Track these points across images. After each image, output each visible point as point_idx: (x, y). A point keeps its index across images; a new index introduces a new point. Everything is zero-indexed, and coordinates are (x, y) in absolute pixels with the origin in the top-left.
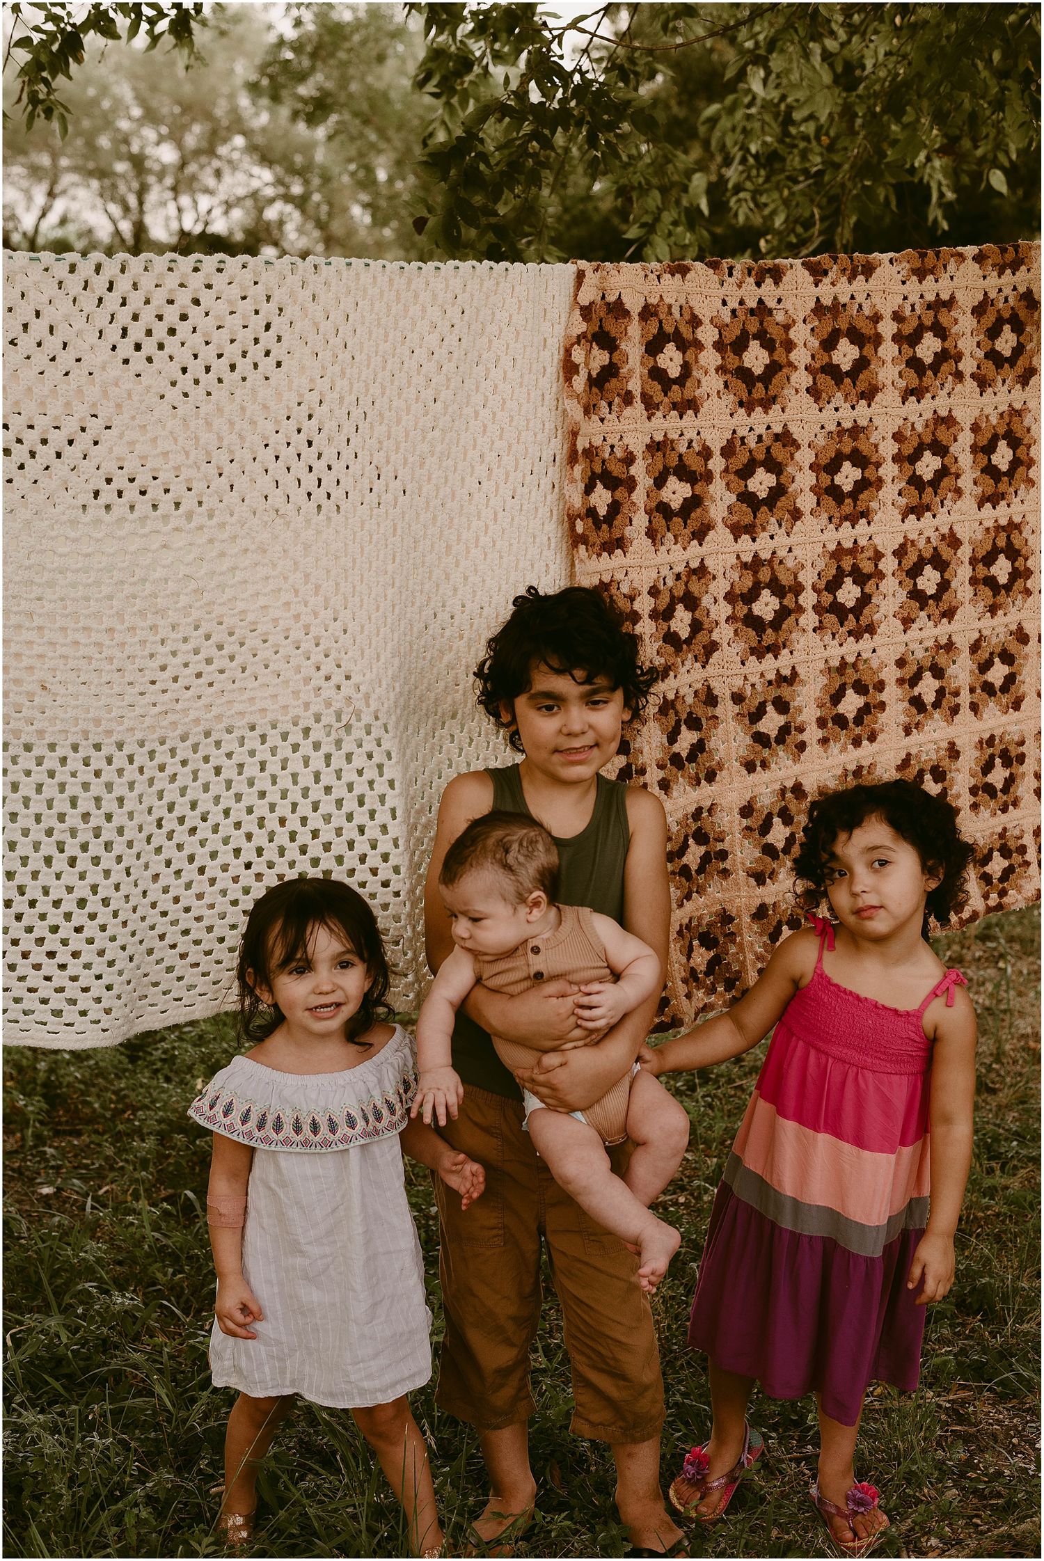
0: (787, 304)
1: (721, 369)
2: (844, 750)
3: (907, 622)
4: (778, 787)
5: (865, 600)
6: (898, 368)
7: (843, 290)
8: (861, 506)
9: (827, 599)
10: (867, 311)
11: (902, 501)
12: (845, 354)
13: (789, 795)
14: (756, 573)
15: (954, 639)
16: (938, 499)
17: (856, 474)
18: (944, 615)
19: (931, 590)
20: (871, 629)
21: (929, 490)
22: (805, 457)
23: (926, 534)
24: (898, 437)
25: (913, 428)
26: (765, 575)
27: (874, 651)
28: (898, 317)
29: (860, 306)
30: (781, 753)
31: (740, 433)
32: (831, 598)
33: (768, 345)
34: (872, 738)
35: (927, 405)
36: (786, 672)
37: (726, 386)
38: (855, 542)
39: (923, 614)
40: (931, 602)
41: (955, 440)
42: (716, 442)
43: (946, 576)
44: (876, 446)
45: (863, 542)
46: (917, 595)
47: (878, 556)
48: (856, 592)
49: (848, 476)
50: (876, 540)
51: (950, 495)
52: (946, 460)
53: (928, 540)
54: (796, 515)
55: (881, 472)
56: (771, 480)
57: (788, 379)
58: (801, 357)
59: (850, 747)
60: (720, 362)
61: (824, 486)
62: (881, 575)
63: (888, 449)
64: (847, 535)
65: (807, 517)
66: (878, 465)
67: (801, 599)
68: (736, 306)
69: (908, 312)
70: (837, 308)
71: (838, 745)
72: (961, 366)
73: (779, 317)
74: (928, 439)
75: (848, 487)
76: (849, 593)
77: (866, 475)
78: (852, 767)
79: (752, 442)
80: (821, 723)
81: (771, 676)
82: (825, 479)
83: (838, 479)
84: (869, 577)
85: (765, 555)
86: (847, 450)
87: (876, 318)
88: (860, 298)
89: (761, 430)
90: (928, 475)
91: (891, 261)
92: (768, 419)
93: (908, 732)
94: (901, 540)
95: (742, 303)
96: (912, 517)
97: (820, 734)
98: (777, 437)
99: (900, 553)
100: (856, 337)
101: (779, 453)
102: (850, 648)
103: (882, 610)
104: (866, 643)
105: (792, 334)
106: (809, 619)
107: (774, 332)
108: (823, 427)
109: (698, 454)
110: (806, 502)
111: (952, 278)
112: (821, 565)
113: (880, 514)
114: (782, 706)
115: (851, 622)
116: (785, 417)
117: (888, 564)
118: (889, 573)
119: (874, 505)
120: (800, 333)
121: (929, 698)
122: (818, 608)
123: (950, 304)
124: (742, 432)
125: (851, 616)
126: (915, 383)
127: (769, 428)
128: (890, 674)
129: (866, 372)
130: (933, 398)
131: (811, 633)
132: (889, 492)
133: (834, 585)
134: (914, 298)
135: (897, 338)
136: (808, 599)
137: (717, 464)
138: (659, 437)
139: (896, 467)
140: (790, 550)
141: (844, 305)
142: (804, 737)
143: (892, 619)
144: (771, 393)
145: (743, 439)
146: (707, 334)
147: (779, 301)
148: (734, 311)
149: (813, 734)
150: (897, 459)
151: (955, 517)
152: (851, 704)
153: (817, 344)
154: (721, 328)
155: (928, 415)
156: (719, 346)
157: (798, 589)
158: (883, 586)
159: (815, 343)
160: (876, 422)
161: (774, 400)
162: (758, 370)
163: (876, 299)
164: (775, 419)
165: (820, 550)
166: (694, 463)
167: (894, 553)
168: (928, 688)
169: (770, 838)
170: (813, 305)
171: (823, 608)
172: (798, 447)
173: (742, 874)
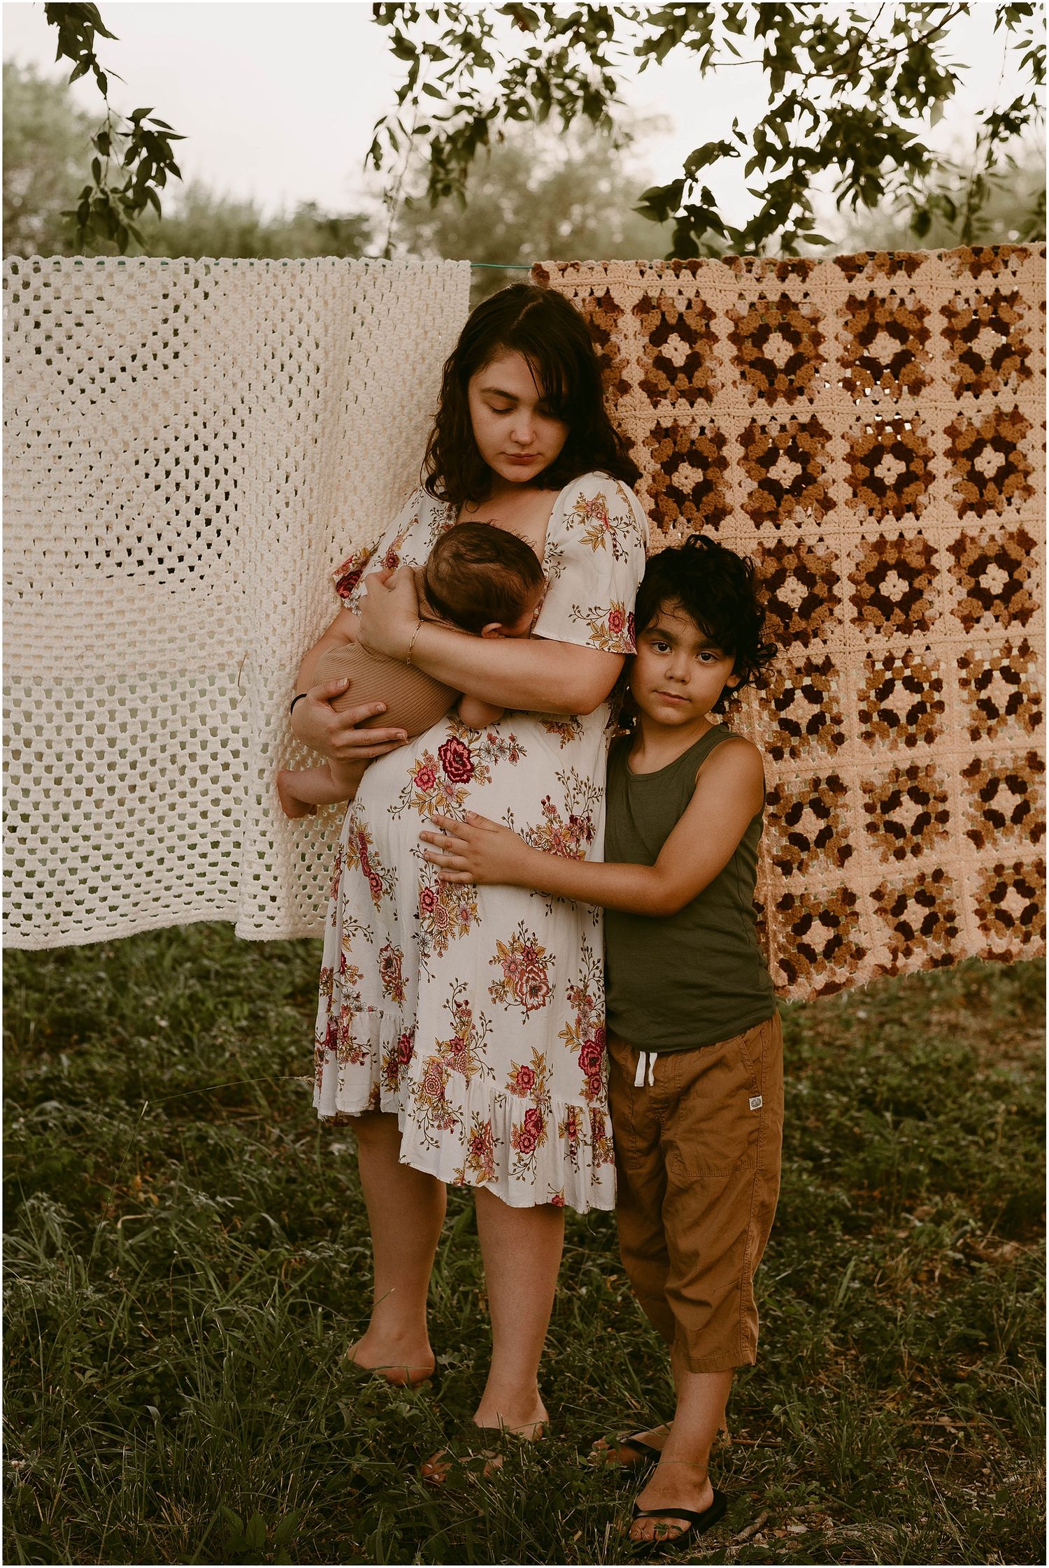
0: (814, 298)
1: (738, 360)
2: (893, 747)
3: (969, 621)
4: (810, 776)
5: (914, 595)
6: (949, 364)
7: (882, 285)
8: (907, 499)
9: (868, 591)
10: (910, 306)
11: (959, 497)
12: (884, 348)
13: (823, 786)
14: (779, 560)
15: (1030, 643)
16: (1003, 497)
17: (901, 467)
18: (1014, 617)
19: (997, 589)
20: (923, 625)
21: (991, 486)
22: (837, 448)
23: (990, 531)
24: (952, 431)
25: (970, 424)
26: (790, 561)
27: (928, 648)
28: (948, 311)
29: (902, 302)
30: (813, 743)
31: (761, 422)
32: (872, 590)
33: (792, 336)
34: (930, 738)
35: (987, 402)
36: (818, 661)
37: (743, 374)
38: (901, 535)
39: (988, 616)
40: (997, 602)
41: (1024, 437)
42: (732, 429)
43: (1016, 575)
44: (924, 441)
45: (910, 535)
46: (978, 593)
47: (929, 551)
48: (904, 586)
49: (890, 469)
50: (926, 535)
51: (1017, 493)
52: (1012, 457)
53: (992, 538)
54: (827, 505)
55: (932, 465)
56: (796, 469)
57: (817, 371)
58: (831, 349)
59: (902, 745)
60: (735, 353)
61: (861, 477)
62: (934, 571)
63: (940, 443)
64: (890, 528)
65: (841, 506)
66: (927, 459)
67: (836, 590)
68: (755, 299)
69: (960, 306)
70: (873, 302)
71: (887, 742)
72: (1028, 362)
73: (805, 311)
74: (988, 435)
75: (890, 480)
76: (894, 587)
77: (912, 468)
78: (904, 766)
79: (774, 431)
80: (865, 717)
81: (800, 663)
82: (863, 471)
83: (879, 472)
84: (919, 572)
85: (790, 542)
86: (888, 443)
87: (921, 313)
88: (902, 292)
89: (784, 419)
90: (990, 472)
91: (940, 257)
92: (792, 409)
93: (975, 735)
94: (958, 536)
95: (762, 297)
96: (971, 514)
97: (864, 728)
98: (803, 427)
99: (957, 549)
100: (897, 331)
101: (805, 442)
102: (899, 643)
103: (937, 606)
104: (917, 640)
105: (821, 328)
106: (847, 610)
107: (797, 324)
108: (858, 419)
109: (711, 440)
110: (840, 493)
111: (1014, 273)
112: (859, 556)
113: (930, 508)
114: (813, 695)
115: (898, 616)
116: (813, 408)
117: (943, 560)
118: (944, 570)
119: (922, 499)
120: (832, 326)
121: (1001, 702)
122: (856, 600)
123: (1014, 298)
124: (761, 421)
125: (897, 611)
126: (971, 377)
127: (794, 418)
128: (950, 673)
129: (909, 366)
130: (995, 394)
131: (847, 624)
132: (942, 487)
133: (876, 577)
134: (968, 293)
135: (948, 333)
136: (845, 589)
137: (733, 451)
138: (667, 423)
139: (949, 462)
140: (821, 540)
141: (883, 301)
142: (843, 729)
143: (947, 615)
144: (796, 384)
145: (763, 428)
146: (722, 327)
147: (806, 295)
148: (752, 305)
149: (852, 727)
150: (949, 453)
151: (1024, 515)
152: (901, 701)
153: (850, 337)
154: (737, 321)
155: (989, 410)
156: (735, 338)
157: (832, 579)
158: (936, 582)
159: (848, 336)
160: (923, 416)
161: (801, 391)
162: (780, 363)
163: (920, 294)
164: (802, 409)
165: (858, 540)
166: (708, 450)
167: (949, 549)
168: (1000, 692)
169: (798, 828)
170: (846, 299)
171: (862, 600)
172: (829, 438)
173: (768, 860)
